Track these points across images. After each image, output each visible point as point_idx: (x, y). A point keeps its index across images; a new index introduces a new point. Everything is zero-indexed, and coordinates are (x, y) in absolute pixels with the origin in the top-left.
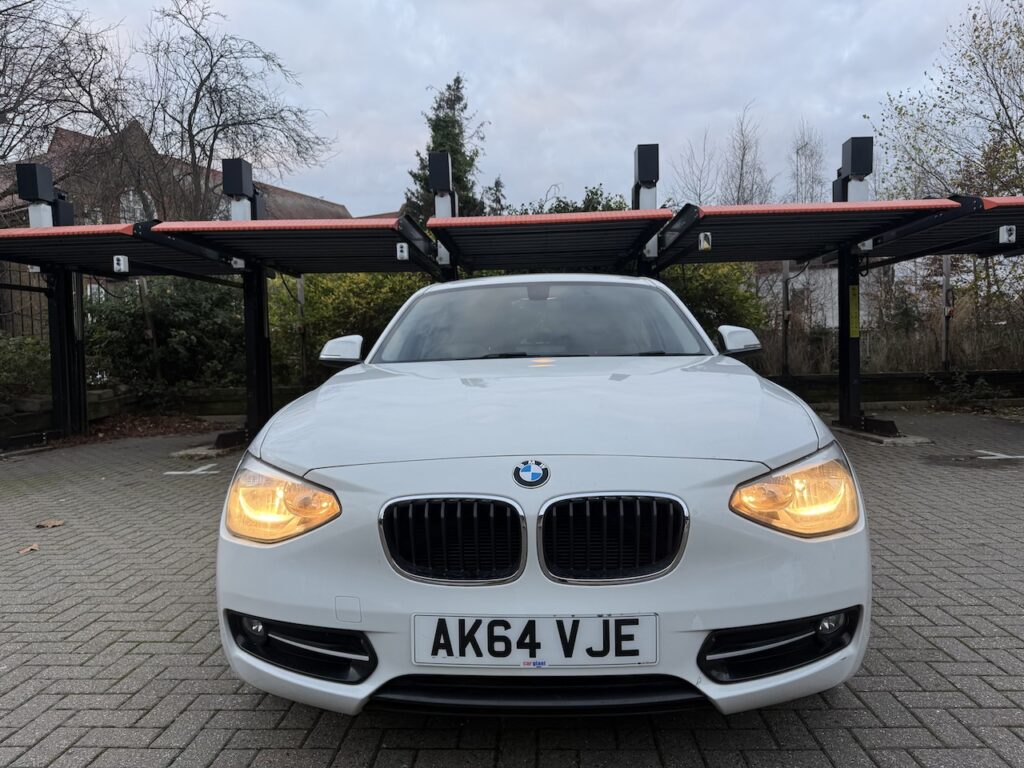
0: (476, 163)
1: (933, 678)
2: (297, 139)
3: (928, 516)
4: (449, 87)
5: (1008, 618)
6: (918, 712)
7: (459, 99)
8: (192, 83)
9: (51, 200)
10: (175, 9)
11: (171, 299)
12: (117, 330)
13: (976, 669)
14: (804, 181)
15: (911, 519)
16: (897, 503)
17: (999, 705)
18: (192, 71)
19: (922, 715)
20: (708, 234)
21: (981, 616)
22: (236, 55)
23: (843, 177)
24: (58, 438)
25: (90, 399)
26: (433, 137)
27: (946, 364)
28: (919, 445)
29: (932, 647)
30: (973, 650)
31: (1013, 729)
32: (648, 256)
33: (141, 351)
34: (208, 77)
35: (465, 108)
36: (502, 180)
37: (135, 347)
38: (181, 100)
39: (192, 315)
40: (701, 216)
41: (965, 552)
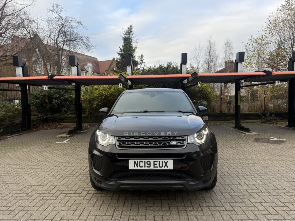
0: (136, 50)
1: (249, 203)
2: (87, 45)
3: (254, 158)
4: (128, 28)
5: (269, 188)
6: (245, 211)
7: (131, 32)
8: (57, 29)
9: (22, 66)
10: (53, 9)
11: (53, 91)
12: (38, 99)
13: (259, 201)
14: (227, 54)
15: (250, 159)
16: (247, 154)
17: (263, 210)
18: (57, 26)
19: (246, 212)
20: (200, 82)
21: (263, 187)
22: (70, 22)
23: (237, 62)
24: (24, 131)
25: (32, 119)
26: (124, 43)
27: (264, 110)
28: (255, 135)
29: (250, 195)
30: (259, 196)
31: (265, 215)
32: (184, 83)
33: (45, 106)
34: (62, 28)
35: (133, 34)
36: (143, 55)
37: (43, 104)
38: (54, 34)
39: (59, 95)
40: (198, 76)
41: (262, 169)
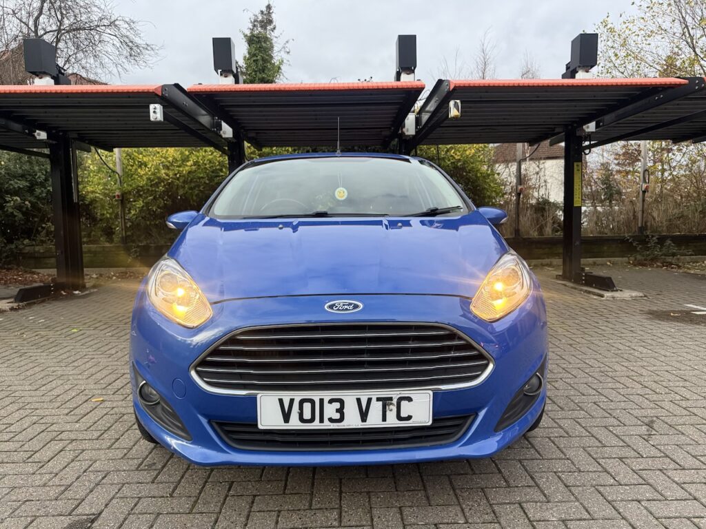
2: (130, 44)
4: (262, 12)
7: (270, 22)
20: (458, 101)
23: (571, 69)
26: (248, 49)
27: (641, 229)
28: (635, 299)
32: (407, 133)
35: (274, 28)
40: (452, 87)
